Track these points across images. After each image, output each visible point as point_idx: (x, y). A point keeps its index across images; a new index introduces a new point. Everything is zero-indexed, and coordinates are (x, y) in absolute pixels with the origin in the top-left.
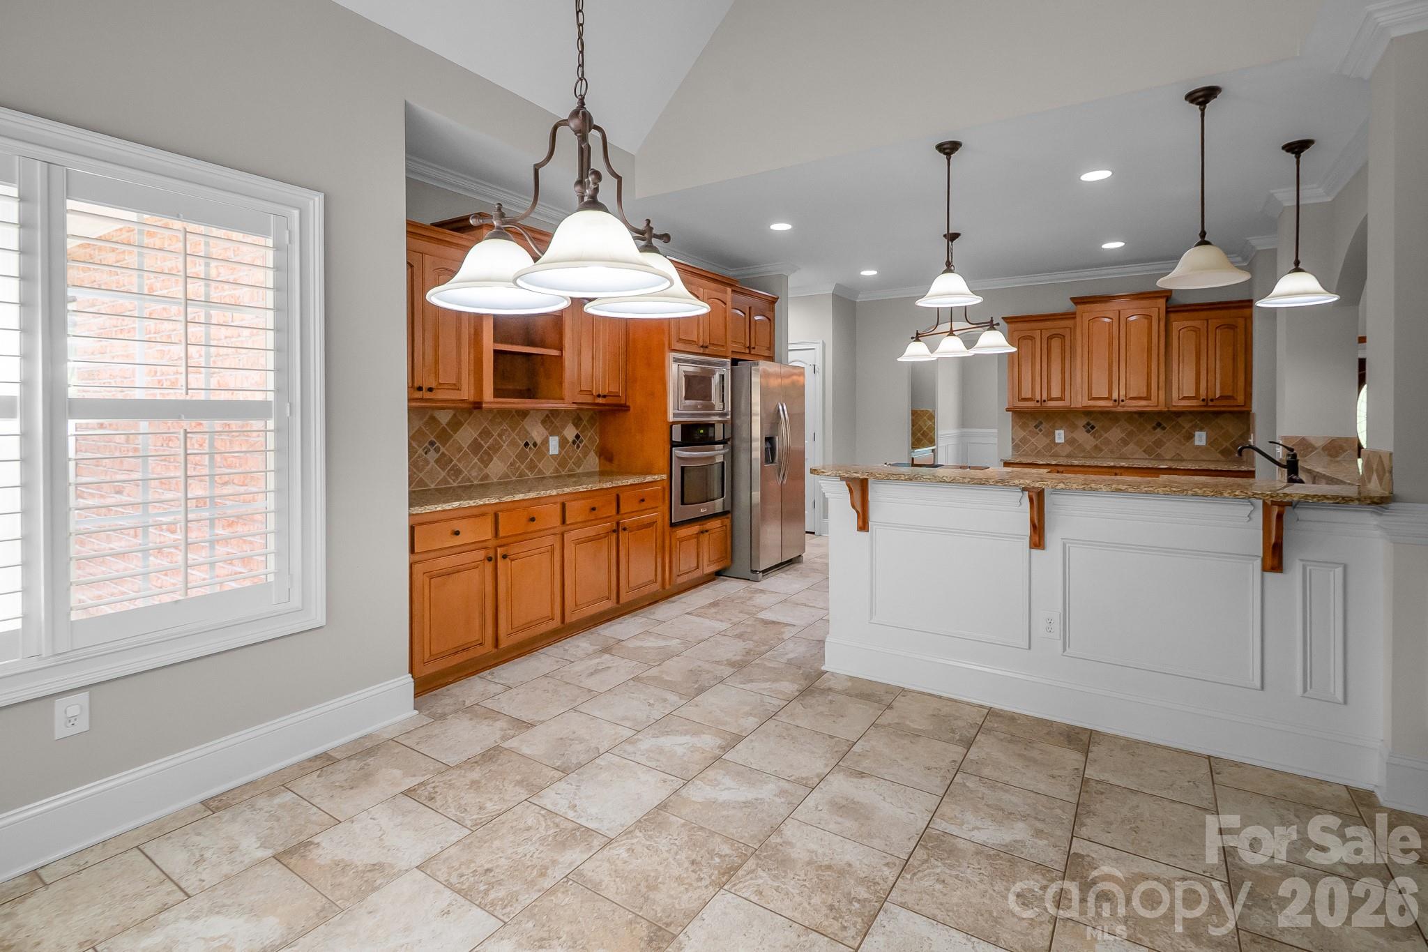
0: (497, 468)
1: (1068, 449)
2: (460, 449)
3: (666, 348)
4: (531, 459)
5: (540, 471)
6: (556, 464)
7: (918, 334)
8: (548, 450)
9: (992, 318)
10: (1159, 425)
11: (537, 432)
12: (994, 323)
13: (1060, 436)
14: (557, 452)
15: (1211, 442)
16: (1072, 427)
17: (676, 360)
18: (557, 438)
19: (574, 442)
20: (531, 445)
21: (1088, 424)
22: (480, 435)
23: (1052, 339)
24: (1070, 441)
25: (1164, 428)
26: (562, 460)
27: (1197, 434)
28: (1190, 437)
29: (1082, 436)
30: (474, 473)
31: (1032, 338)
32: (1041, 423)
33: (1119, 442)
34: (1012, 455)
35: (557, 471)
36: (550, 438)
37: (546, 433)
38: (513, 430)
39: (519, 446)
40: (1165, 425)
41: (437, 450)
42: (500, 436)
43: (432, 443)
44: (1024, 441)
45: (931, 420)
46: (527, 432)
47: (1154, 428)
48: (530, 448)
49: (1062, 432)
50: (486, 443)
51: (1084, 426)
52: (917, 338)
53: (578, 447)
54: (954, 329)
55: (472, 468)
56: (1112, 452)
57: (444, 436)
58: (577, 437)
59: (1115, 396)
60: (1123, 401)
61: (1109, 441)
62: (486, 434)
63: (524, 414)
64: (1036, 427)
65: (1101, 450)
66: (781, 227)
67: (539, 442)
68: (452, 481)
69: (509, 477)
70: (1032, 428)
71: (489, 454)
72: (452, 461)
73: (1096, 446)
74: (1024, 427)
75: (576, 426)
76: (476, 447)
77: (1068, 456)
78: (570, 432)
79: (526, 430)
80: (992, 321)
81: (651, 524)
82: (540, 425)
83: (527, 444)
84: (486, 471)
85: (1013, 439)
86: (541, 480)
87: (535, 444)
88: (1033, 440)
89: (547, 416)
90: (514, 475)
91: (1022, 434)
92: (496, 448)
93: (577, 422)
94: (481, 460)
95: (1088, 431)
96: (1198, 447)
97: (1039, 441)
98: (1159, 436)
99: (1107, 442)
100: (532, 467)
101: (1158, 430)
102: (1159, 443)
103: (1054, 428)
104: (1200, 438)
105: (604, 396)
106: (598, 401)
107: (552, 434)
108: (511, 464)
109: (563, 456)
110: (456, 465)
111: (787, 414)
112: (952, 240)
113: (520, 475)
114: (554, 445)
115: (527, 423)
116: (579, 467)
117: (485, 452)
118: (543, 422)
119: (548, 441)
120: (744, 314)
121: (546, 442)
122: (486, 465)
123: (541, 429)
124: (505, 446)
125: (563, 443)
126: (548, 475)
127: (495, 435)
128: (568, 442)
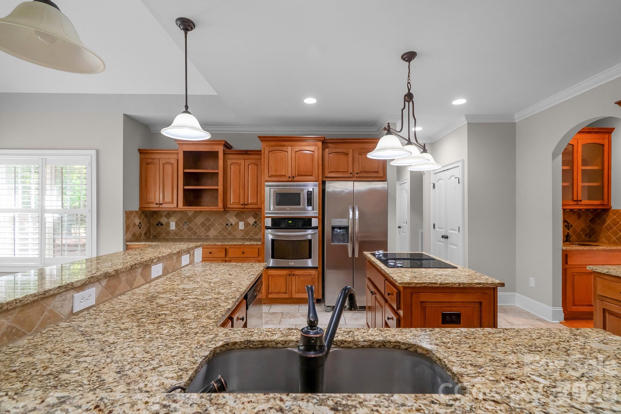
0: (212, 233)
2: (197, 225)
3: (263, 181)
4: (229, 231)
5: (234, 236)
6: (243, 233)
8: (238, 227)
11: (233, 220)
14: (243, 228)
17: (269, 186)
18: (243, 223)
19: (253, 225)
20: (229, 225)
22: (205, 220)
26: (246, 232)
30: (202, 234)
35: (243, 236)
37: (237, 220)
38: (221, 219)
39: (223, 225)
41: (188, 225)
42: (214, 221)
43: (185, 222)
46: (228, 220)
48: (229, 226)
50: (208, 223)
53: (256, 227)
55: (201, 232)
57: (190, 220)
58: (255, 222)
62: (208, 219)
63: (226, 212)
67: (233, 223)
68: (193, 236)
69: (218, 237)
71: (209, 228)
72: (193, 229)
75: (255, 218)
76: (203, 224)
78: (251, 220)
79: (227, 219)
82: (234, 217)
83: (227, 225)
84: (208, 234)
86: (235, 239)
87: (231, 225)
89: (238, 213)
90: (221, 236)
92: (212, 225)
93: (255, 215)
94: (205, 229)
100: (230, 233)
105: (246, 205)
106: (243, 207)
107: (241, 221)
108: (219, 232)
109: (247, 230)
110: (195, 231)
111: (357, 213)
112: (409, 61)
113: (224, 237)
114: (241, 226)
115: (227, 216)
116: (256, 236)
117: (207, 227)
118: (236, 216)
119: (239, 223)
120: (346, 154)
121: (237, 224)
122: (208, 232)
123: (234, 218)
124: (216, 225)
125: (247, 225)
126: (238, 237)
127: (212, 220)
128: (250, 224)
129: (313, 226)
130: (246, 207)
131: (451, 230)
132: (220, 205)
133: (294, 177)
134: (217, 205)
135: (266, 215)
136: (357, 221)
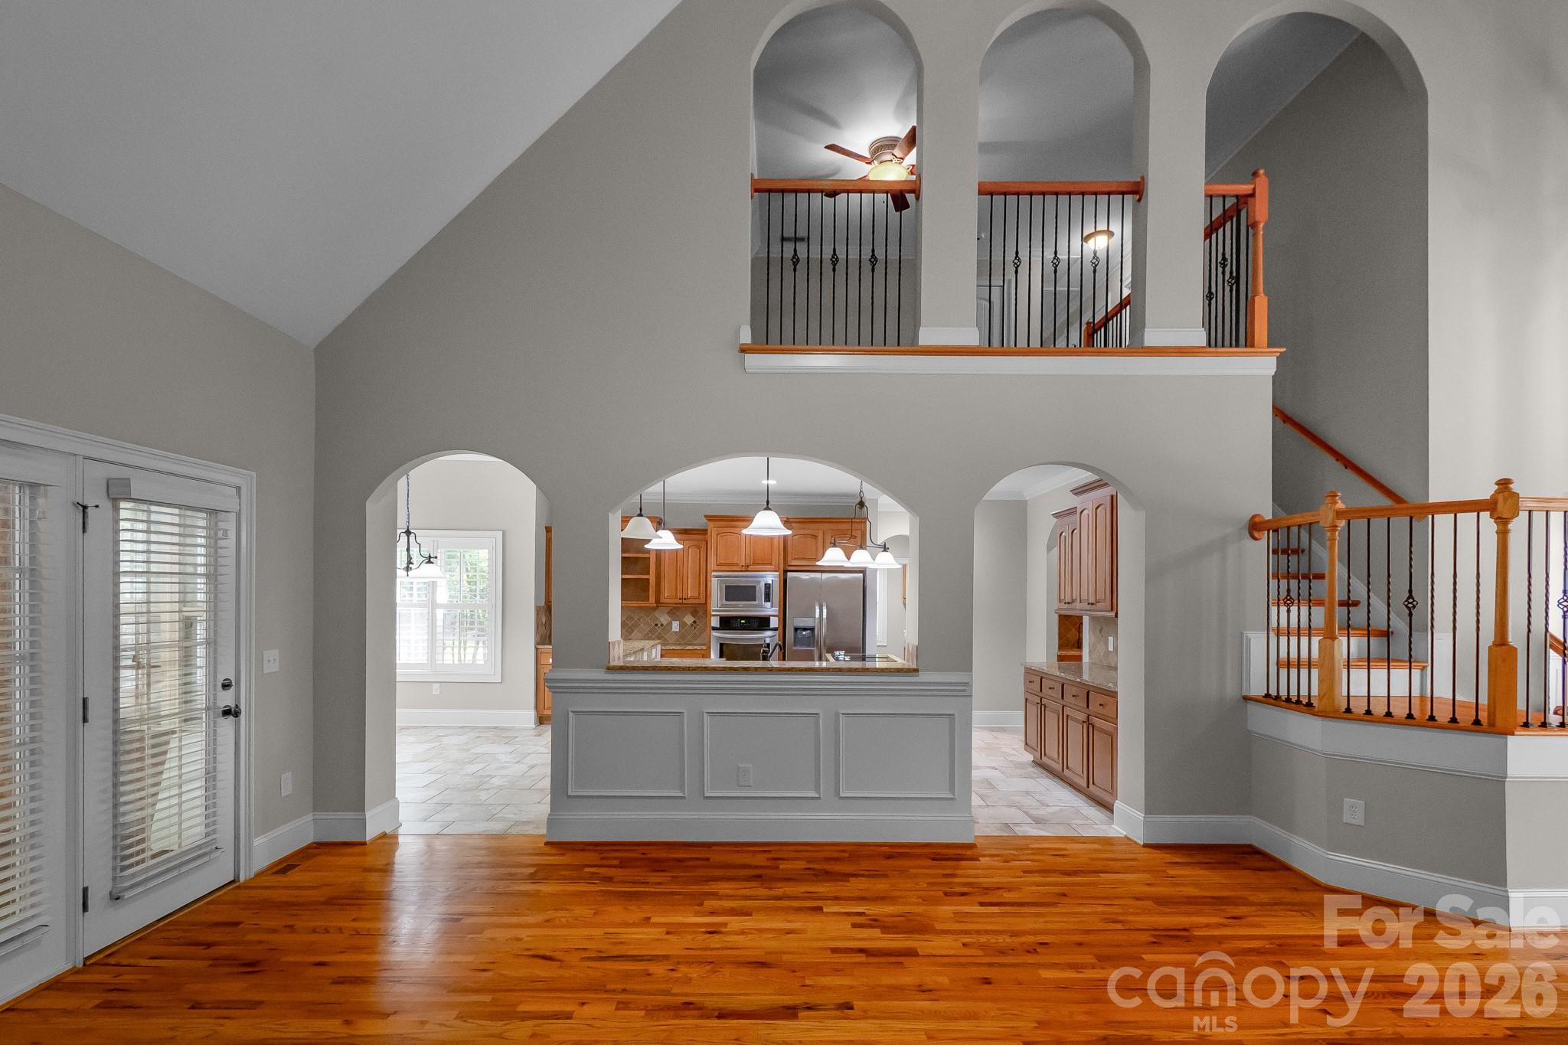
0: (637, 636)
4: (660, 633)
5: (666, 640)
6: (678, 637)
8: (672, 628)
11: (664, 619)
14: (678, 630)
17: (717, 577)
18: (678, 622)
19: (692, 625)
20: (659, 625)
22: (626, 619)
26: (682, 635)
35: (679, 641)
36: (673, 622)
37: (670, 619)
38: (648, 617)
39: (650, 625)
42: (639, 619)
46: (659, 618)
48: (659, 627)
50: (631, 623)
53: (695, 628)
58: (695, 622)
62: (631, 618)
63: (655, 608)
67: (665, 623)
71: (632, 629)
75: (694, 616)
78: (689, 620)
79: (656, 617)
82: (666, 614)
83: (656, 625)
87: (662, 625)
89: (671, 609)
92: (637, 626)
93: (694, 613)
94: (627, 631)
100: (660, 637)
105: (685, 599)
106: (681, 601)
107: (675, 620)
108: (646, 635)
109: (684, 632)
111: (825, 611)
114: (676, 626)
115: (657, 614)
116: (696, 640)
117: (630, 627)
118: (668, 613)
120: (815, 537)
121: (670, 624)
122: (630, 634)
123: (666, 616)
124: (642, 625)
125: (683, 625)
126: (671, 642)
127: (636, 619)
128: (687, 624)
129: (771, 626)
130: (685, 602)
132: (652, 599)
133: (748, 566)
134: (647, 598)
135: (713, 613)
136: (825, 621)
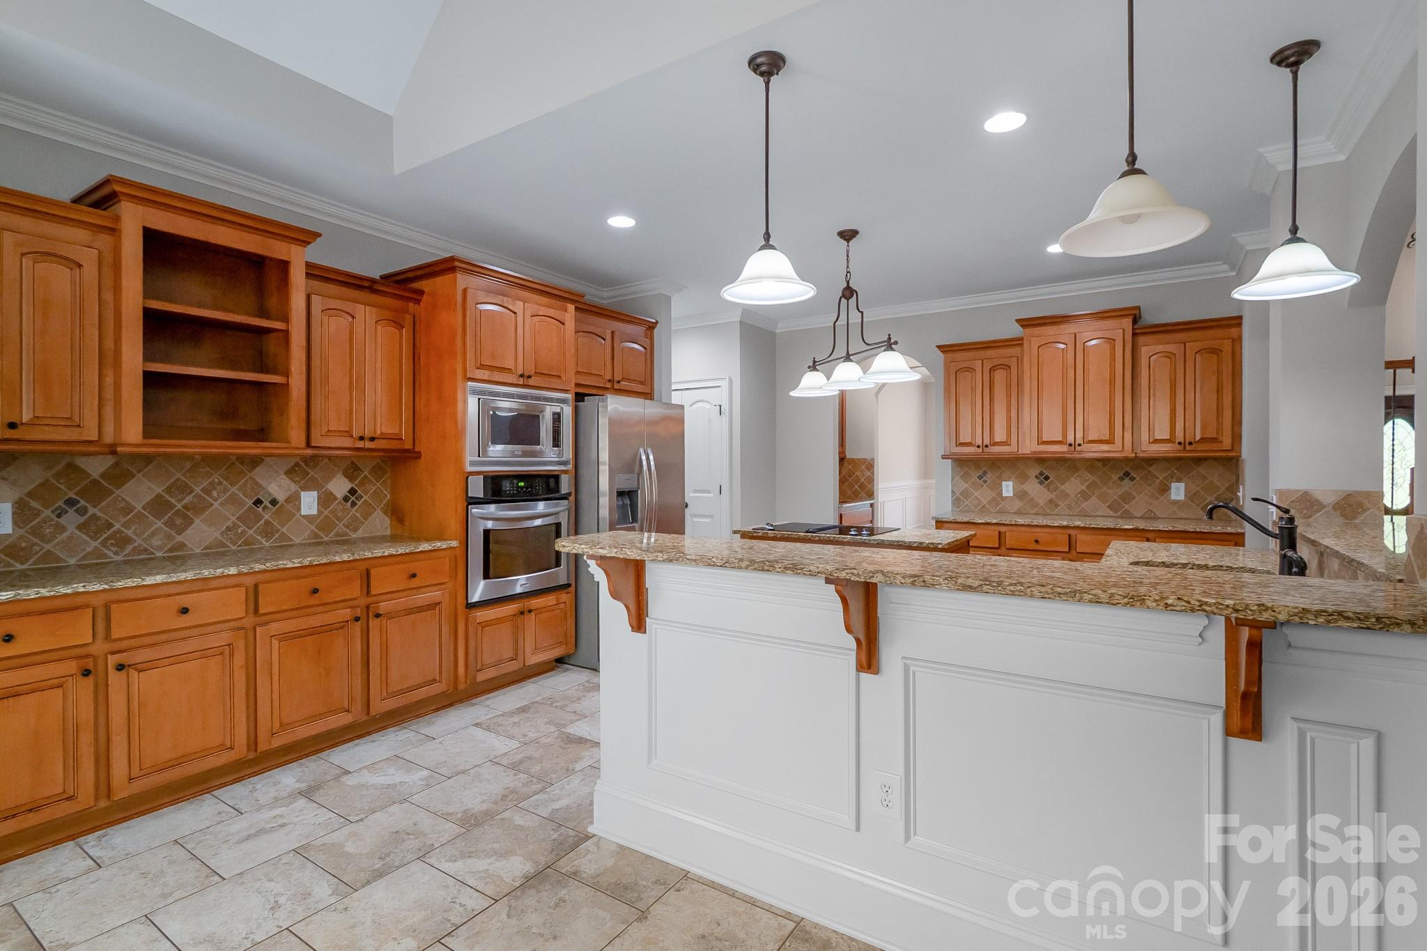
0: (200, 533)
1: (1018, 504)
2: (128, 509)
3: (460, 377)
4: (267, 522)
5: (284, 537)
6: (313, 527)
7: (814, 362)
8: (299, 509)
9: (889, 335)
10: (1127, 474)
11: (278, 486)
12: (892, 341)
13: (1008, 488)
14: (314, 511)
15: (1191, 496)
16: (1022, 478)
17: (475, 392)
18: (315, 494)
19: (346, 499)
20: (266, 503)
21: (1041, 474)
22: (168, 490)
23: (994, 371)
24: (1020, 495)
25: (1132, 479)
26: (323, 523)
27: (1174, 485)
28: (1165, 489)
29: (1034, 488)
30: (156, 542)
31: (971, 370)
32: (985, 473)
33: (1079, 496)
34: (952, 511)
35: (316, 536)
36: (303, 494)
37: (294, 487)
38: (233, 484)
39: (242, 504)
40: (1133, 474)
41: (82, 512)
42: (207, 491)
43: (70, 503)
44: (965, 494)
45: (869, 471)
46: (260, 486)
47: (1121, 479)
48: (265, 507)
49: (1010, 483)
50: (180, 501)
51: (1036, 477)
52: (814, 367)
53: (354, 504)
54: (850, 353)
55: (153, 534)
56: (1069, 507)
57: (96, 492)
58: (352, 491)
59: (1070, 439)
60: (1079, 445)
61: (1067, 495)
62: (181, 488)
63: (255, 462)
64: (980, 477)
65: (1057, 506)
66: (621, 222)
67: (281, 497)
68: (111, 554)
69: (224, 545)
70: (975, 479)
71: (185, 517)
72: (111, 526)
73: (1051, 501)
74: (965, 477)
75: (351, 478)
76: (158, 506)
77: (1018, 513)
78: (339, 486)
79: (257, 483)
80: (890, 339)
81: (434, 606)
82: (284, 477)
83: (258, 502)
84: (179, 538)
85: (953, 492)
86: (285, 547)
87: (274, 502)
88: (976, 494)
89: (297, 464)
90: (234, 543)
91: (963, 485)
92: (199, 507)
93: (352, 471)
94: (169, 525)
95: (1041, 483)
96: (1175, 502)
97: (983, 495)
98: (1127, 488)
99: (1065, 495)
100: (268, 531)
101: (1127, 480)
102: (1127, 498)
103: (1001, 479)
104: (1178, 491)
105: (372, 439)
106: (360, 444)
107: (305, 488)
108: (228, 529)
109: (327, 517)
110: (119, 531)
111: (652, 463)
112: (848, 240)
113: (246, 543)
114: (309, 503)
115: (259, 474)
116: (355, 530)
117: (177, 513)
118: (289, 473)
119: (298, 498)
121: (294, 499)
122: (180, 531)
123: (285, 481)
124: (216, 505)
125: (326, 500)
126: (297, 541)
127: (198, 490)
128: (335, 498)
129: (562, 492)
130: (368, 444)
131: (695, 491)
132: (299, 437)
133: (528, 376)
135: (471, 469)
136: (653, 479)
